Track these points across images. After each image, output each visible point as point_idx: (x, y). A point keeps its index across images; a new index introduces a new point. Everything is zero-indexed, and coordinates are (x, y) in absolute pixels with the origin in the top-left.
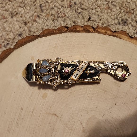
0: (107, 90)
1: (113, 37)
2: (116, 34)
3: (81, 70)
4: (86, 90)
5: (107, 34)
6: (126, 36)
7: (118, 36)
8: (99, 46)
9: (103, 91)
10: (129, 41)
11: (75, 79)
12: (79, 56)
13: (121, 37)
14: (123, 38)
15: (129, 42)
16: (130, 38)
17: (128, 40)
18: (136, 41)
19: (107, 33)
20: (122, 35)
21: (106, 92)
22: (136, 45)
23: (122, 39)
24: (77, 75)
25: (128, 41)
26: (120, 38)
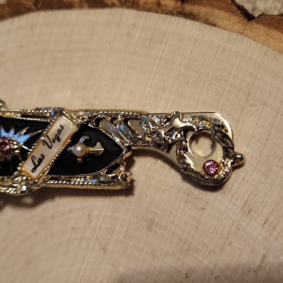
0: (157, 219)
1: (182, 20)
2: (192, 7)
3: (54, 142)
4: (89, 215)
5: (163, 10)
6: (232, 12)
7: (202, 15)
8: (133, 57)
9: (145, 224)
10: (242, 34)
11: (35, 175)
12: (69, 94)
13: (212, 19)
14: (220, 23)
15: (239, 35)
16: (245, 21)
17: (238, 27)
18: (267, 29)
19: (163, 8)
20: (216, 12)
21: (154, 228)
22: (266, 48)
23: (214, 25)
24: (40, 161)
25: (238, 32)
26: (206, 22)
